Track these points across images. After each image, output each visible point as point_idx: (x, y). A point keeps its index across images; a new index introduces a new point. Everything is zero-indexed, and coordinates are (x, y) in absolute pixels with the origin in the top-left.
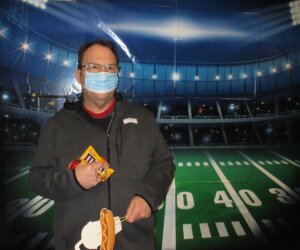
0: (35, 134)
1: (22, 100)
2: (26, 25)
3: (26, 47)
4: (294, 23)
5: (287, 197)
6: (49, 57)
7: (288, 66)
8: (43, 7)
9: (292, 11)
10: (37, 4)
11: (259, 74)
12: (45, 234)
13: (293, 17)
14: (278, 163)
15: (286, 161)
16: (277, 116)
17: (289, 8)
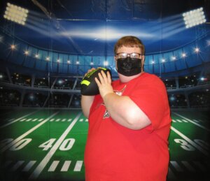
0: (18, 99)
1: (10, 78)
2: (13, 35)
3: (13, 47)
4: (187, 27)
5: (189, 146)
6: (27, 53)
7: (184, 55)
8: (23, 23)
9: (185, 19)
10: (20, 22)
11: (163, 61)
12: (23, 162)
13: (186, 23)
14: (180, 121)
15: (186, 120)
16: (177, 89)
17: (182, 17)
